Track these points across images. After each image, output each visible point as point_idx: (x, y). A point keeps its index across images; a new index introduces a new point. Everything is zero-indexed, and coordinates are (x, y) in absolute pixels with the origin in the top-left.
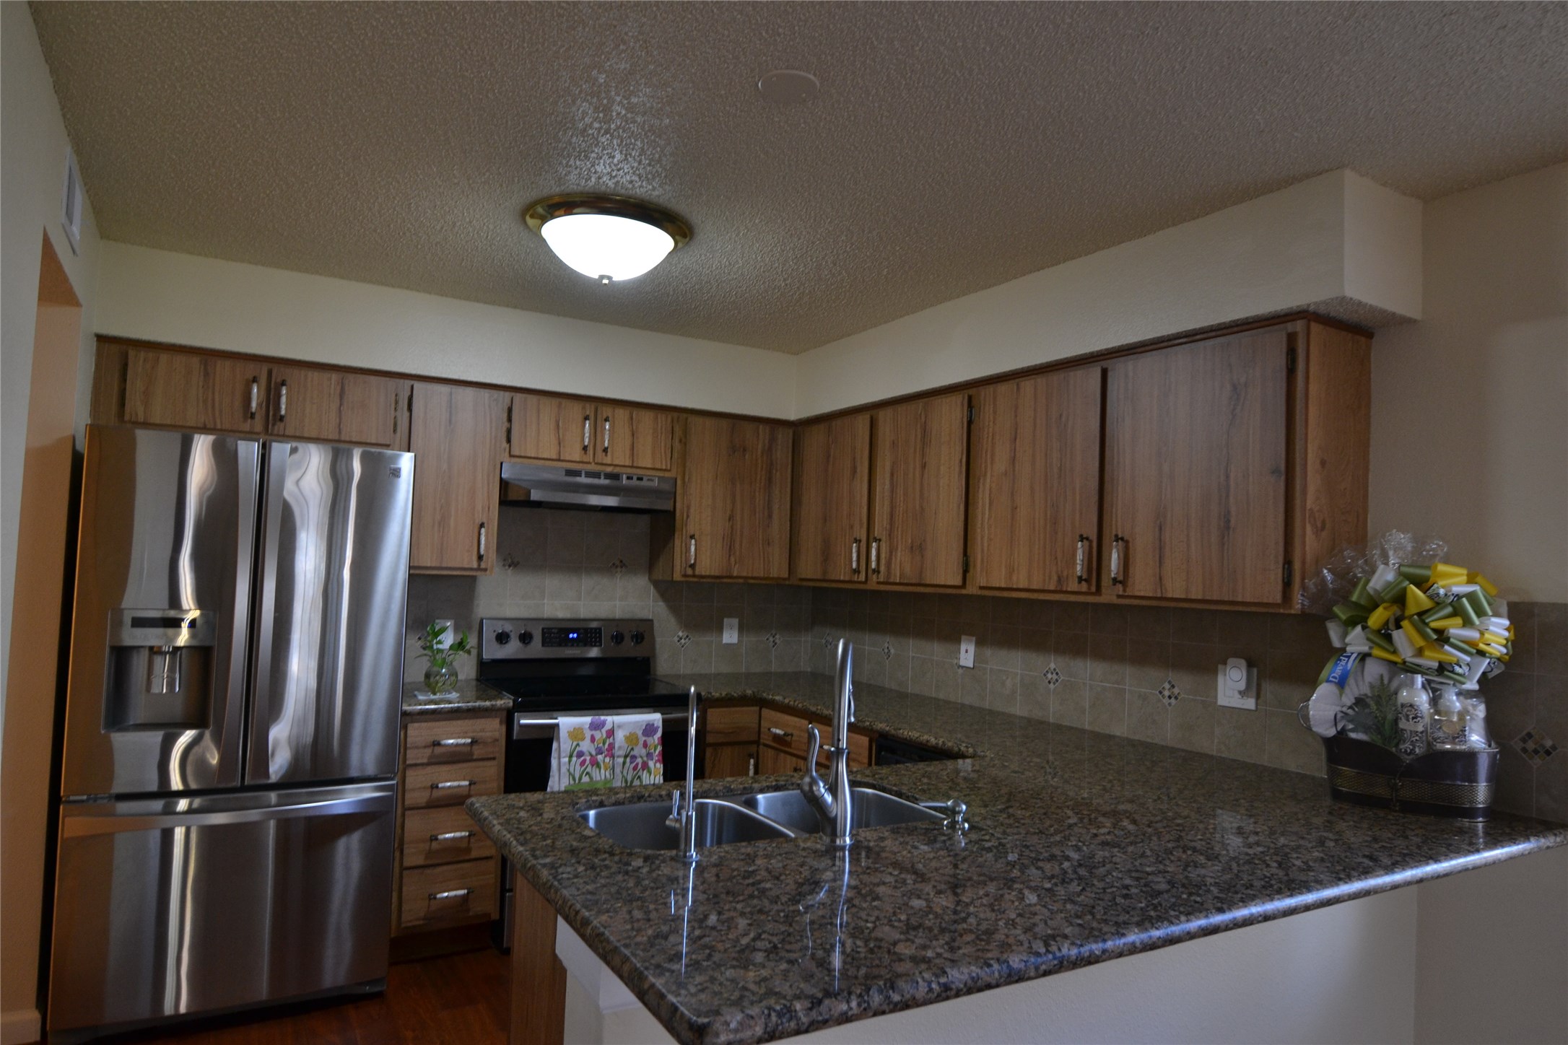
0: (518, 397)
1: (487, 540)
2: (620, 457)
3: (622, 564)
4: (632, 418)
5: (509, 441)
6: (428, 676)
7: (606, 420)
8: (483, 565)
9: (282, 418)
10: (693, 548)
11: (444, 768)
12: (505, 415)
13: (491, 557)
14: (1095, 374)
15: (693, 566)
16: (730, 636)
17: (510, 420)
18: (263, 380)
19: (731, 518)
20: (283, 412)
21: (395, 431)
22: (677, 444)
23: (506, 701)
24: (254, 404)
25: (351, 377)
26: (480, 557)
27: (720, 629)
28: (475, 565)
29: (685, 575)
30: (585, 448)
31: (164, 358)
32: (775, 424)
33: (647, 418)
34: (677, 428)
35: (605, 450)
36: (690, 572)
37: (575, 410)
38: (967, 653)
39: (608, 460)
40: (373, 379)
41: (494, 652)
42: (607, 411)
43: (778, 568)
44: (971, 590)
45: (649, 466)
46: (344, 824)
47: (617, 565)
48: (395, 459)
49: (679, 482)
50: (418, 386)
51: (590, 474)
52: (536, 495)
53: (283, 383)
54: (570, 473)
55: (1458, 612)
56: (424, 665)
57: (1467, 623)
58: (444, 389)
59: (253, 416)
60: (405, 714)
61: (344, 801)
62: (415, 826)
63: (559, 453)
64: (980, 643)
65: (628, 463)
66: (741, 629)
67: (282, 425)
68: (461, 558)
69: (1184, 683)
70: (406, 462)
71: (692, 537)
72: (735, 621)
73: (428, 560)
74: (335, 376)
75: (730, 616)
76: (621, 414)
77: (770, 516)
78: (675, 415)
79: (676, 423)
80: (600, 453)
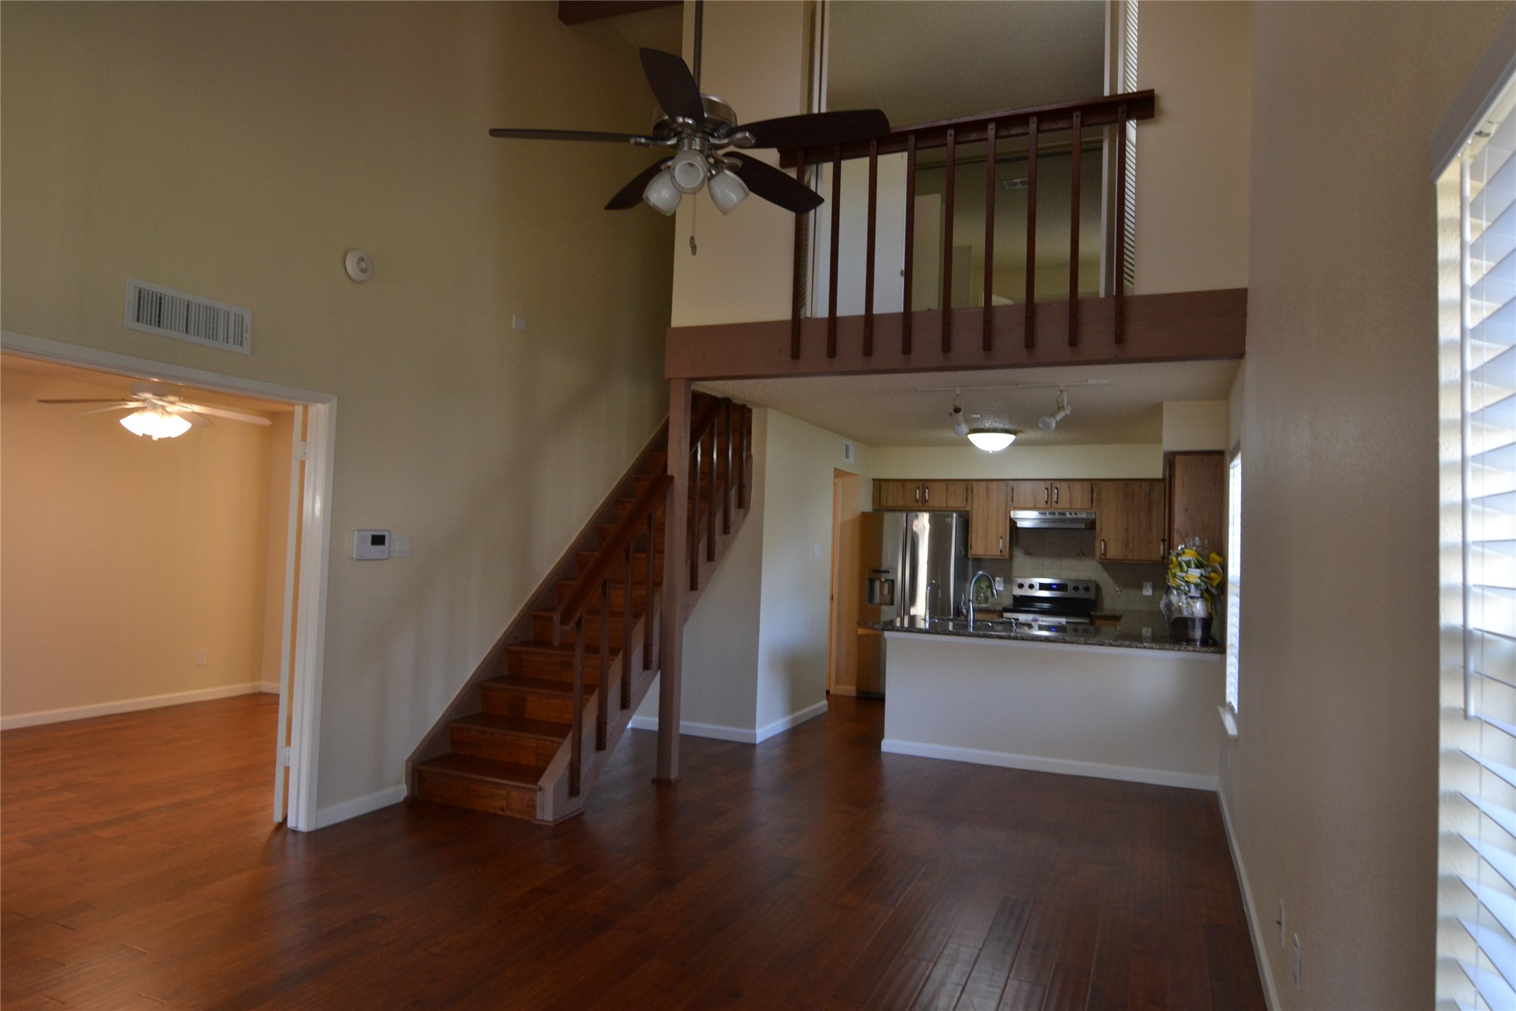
0: (1016, 482)
1: (1004, 544)
2: (1064, 504)
3: (1084, 554)
4: (1070, 485)
5: (1013, 501)
7: (1056, 488)
8: (1003, 554)
9: (927, 501)
10: (1103, 546)
13: (1006, 551)
15: (1106, 553)
16: (1147, 592)
17: (1012, 493)
18: (921, 487)
19: (1127, 530)
20: (927, 498)
21: (967, 501)
22: (1094, 496)
24: (917, 496)
25: (951, 482)
26: (1002, 551)
28: (999, 554)
29: (1101, 559)
30: (1046, 502)
31: (891, 484)
33: (1077, 486)
34: (1095, 490)
35: (1057, 502)
36: (1103, 557)
37: (1042, 485)
39: (1058, 506)
40: (958, 483)
41: (1017, 592)
42: (1057, 484)
45: (1080, 507)
47: (1081, 554)
48: (950, 515)
49: (1096, 514)
50: (974, 483)
51: (1050, 513)
53: (930, 489)
54: (1041, 514)
55: (1180, 565)
57: (1182, 571)
58: (985, 483)
59: (918, 501)
63: (1035, 505)
65: (1068, 507)
67: (927, 504)
68: (992, 551)
71: (1103, 540)
72: (1150, 584)
73: (981, 552)
74: (944, 483)
76: (1064, 484)
77: (1151, 529)
78: (1093, 482)
79: (1094, 486)
80: (1054, 504)
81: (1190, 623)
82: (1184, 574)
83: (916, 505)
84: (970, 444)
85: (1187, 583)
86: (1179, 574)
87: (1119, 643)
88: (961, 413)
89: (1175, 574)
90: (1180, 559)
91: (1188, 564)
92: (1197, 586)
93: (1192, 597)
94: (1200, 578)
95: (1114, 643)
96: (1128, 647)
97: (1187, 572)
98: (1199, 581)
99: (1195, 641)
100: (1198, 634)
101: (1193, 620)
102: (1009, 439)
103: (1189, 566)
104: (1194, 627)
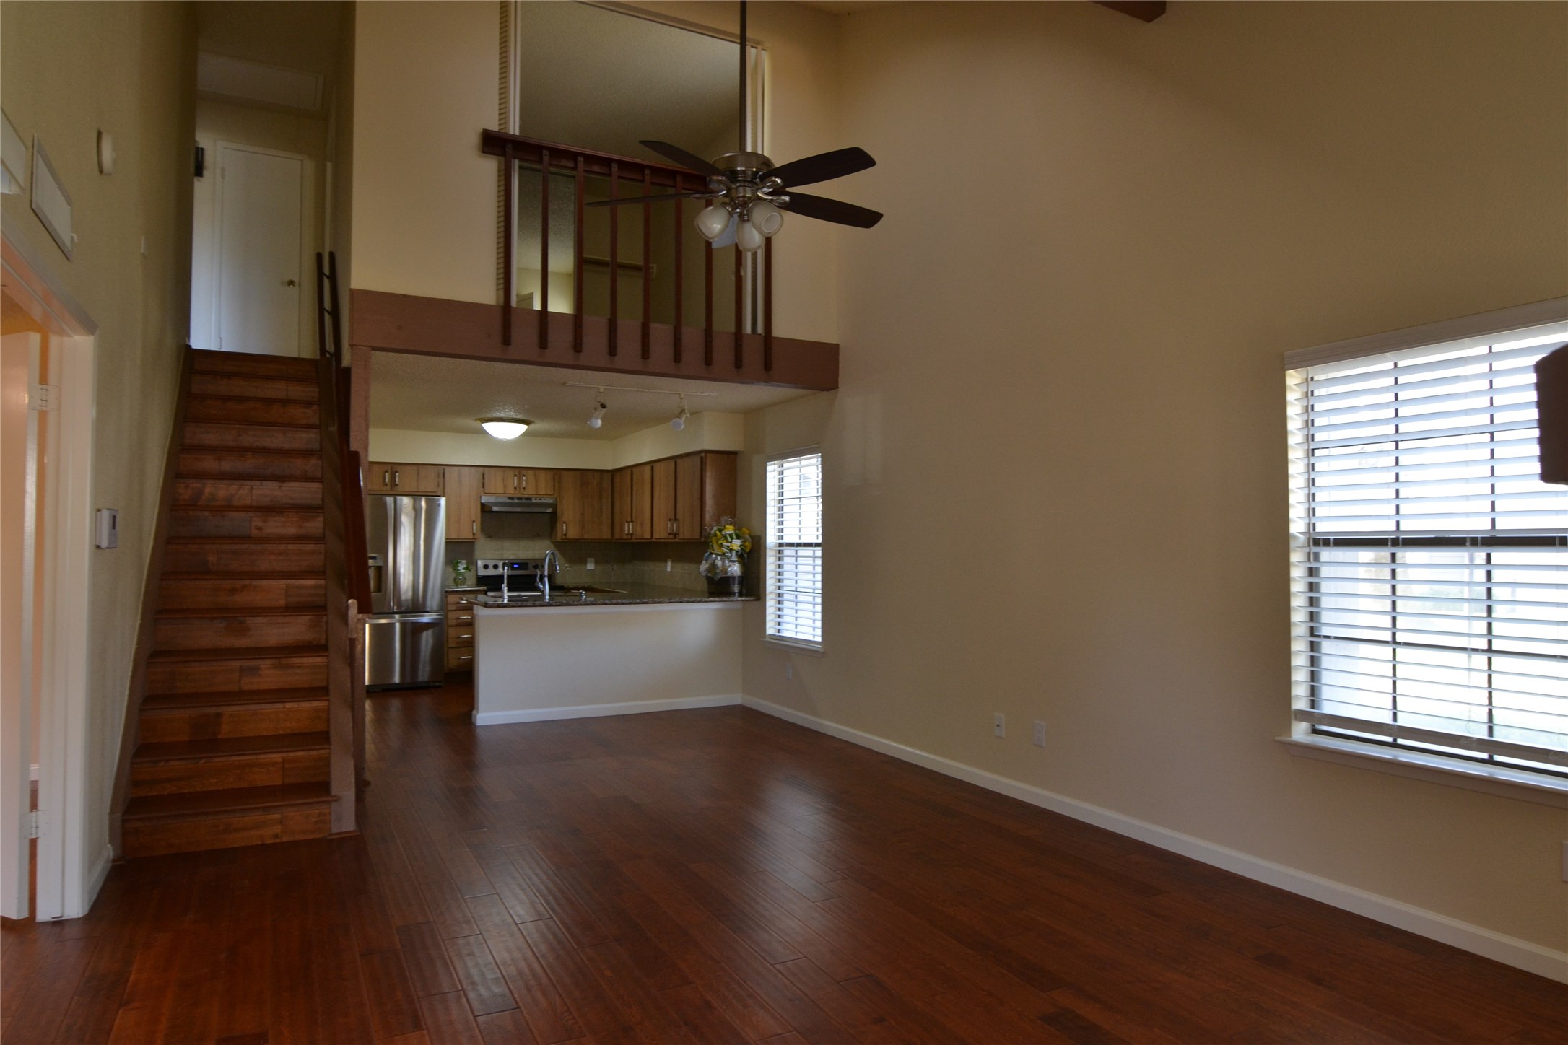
0: (487, 469)
1: (476, 527)
2: (531, 491)
3: (539, 535)
4: (535, 474)
5: (483, 487)
6: (455, 579)
7: (524, 476)
8: (476, 538)
9: (397, 485)
10: (564, 528)
11: (461, 612)
12: (481, 478)
13: (479, 534)
14: (672, 464)
15: (565, 535)
16: (591, 566)
17: (483, 478)
18: (389, 471)
19: (583, 514)
20: (397, 482)
21: (438, 489)
22: (557, 484)
23: (485, 588)
24: (387, 480)
25: (421, 466)
26: (474, 534)
27: (585, 563)
28: (472, 538)
29: (563, 539)
30: (515, 488)
32: (602, 472)
33: (542, 474)
34: (557, 477)
35: (524, 488)
36: (564, 537)
37: (511, 473)
38: (669, 566)
39: (525, 492)
41: (482, 572)
42: (524, 472)
43: (606, 535)
44: (653, 540)
45: (544, 493)
46: (427, 626)
47: (536, 536)
48: (439, 500)
49: (558, 499)
50: (447, 468)
51: (519, 499)
52: (495, 509)
53: (397, 472)
54: (510, 498)
55: (726, 538)
56: (453, 575)
57: (728, 542)
58: (456, 468)
59: (386, 485)
60: (447, 592)
61: (425, 619)
62: (452, 632)
63: (504, 491)
64: (673, 562)
65: (534, 493)
66: (596, 563)
67: (396, 488)
68: (466, 535)
69: (693, 566)
70: (443, 501)
71: (564, 523)
72: (593, 559)
73: (454, 536)
75: (589, 557)
76: (531, 472)
77: (601, 512)
78: (554, 471)
79: (556, 473)
80: (522, 490)
81: (731, 580)
82: (729, 544)
83: (384, 488)
84: (484, 432)
85: (731, 550)
86: (725, 544)
87: (693, 599)
88: (605, 410)
89: (722, 544)
90: (723, 533)
91: (731, 535)
92: (737, 552)
93: (731, 561)
94: (740, 546)
95: (690, 600)
96: (699, 602)
97: (731, 542)
98: (739, 548)
99: (734, 593)
100: (736, 588)
101: (734, 578)
102: (520, 429)
103: (732, 538)
104: (734, 584)
